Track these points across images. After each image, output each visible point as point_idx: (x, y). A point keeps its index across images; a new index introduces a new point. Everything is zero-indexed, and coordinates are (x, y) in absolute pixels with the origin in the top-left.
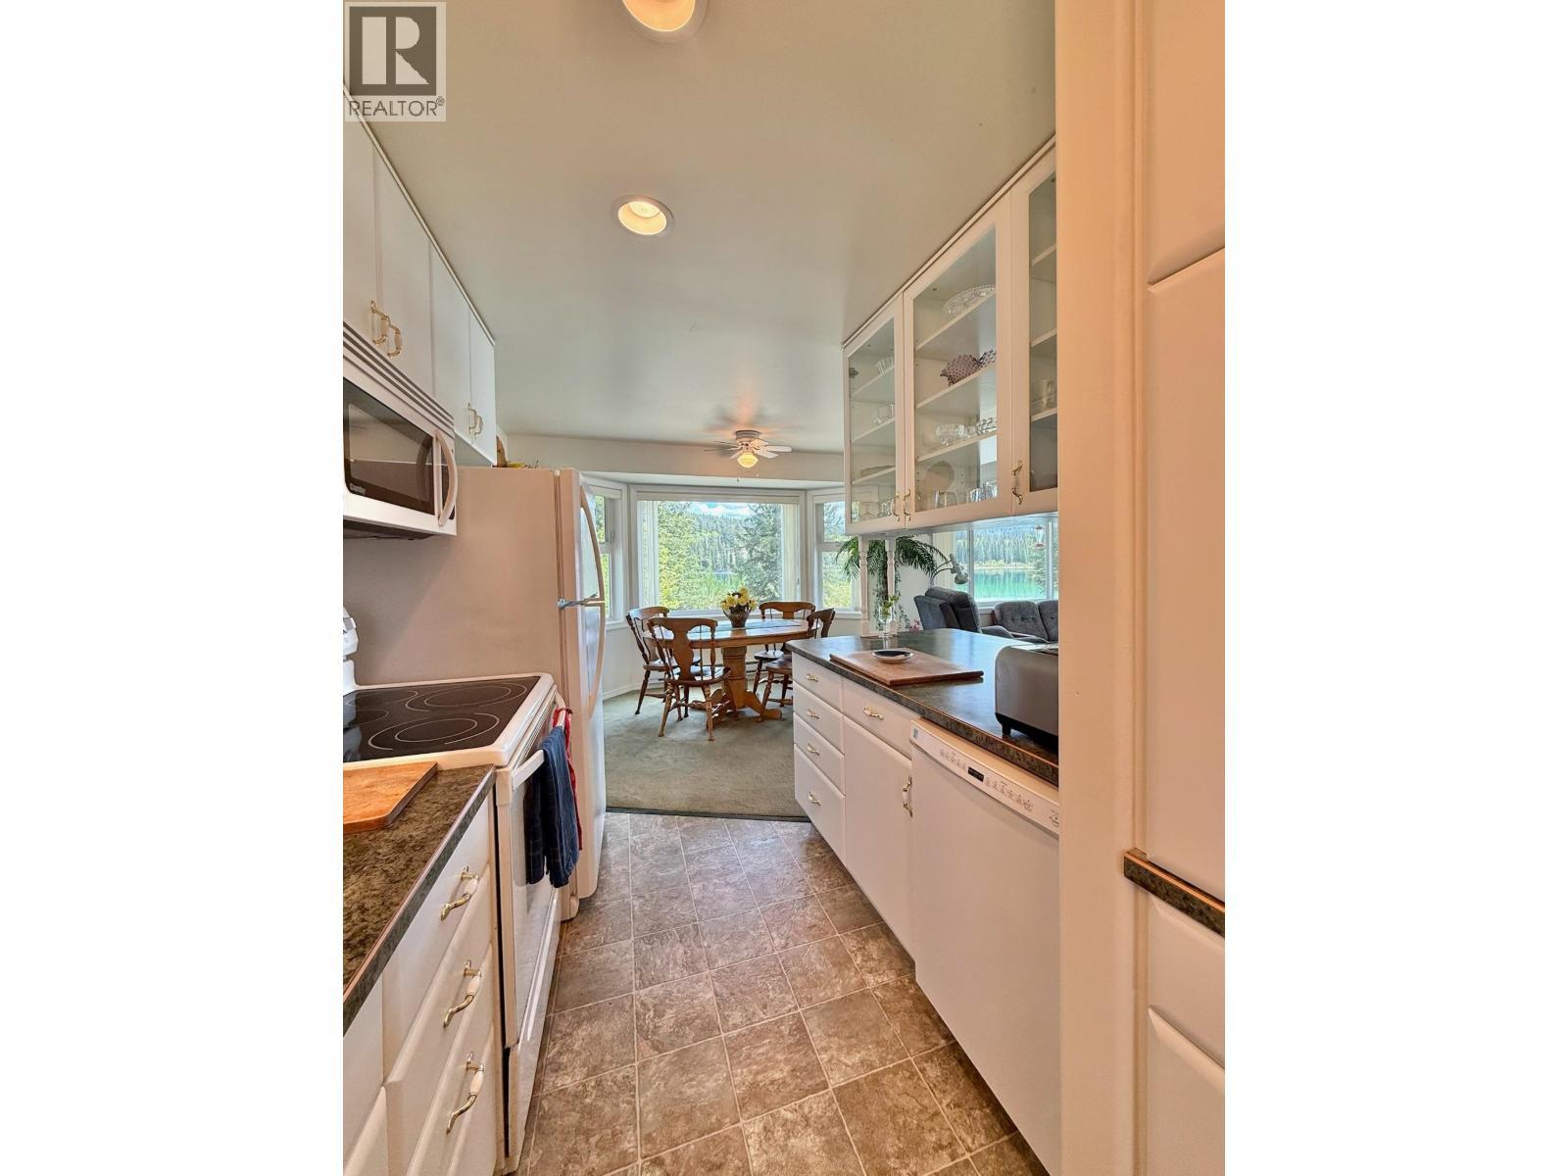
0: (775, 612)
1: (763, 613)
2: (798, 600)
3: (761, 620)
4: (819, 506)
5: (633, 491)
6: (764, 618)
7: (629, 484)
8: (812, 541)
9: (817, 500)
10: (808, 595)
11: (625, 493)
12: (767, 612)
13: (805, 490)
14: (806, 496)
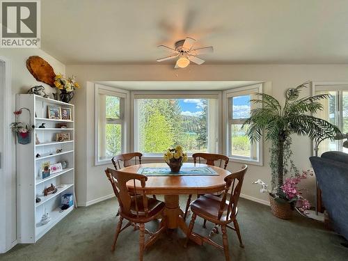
0: (201, 159)
1: (195, 160)
2: (217, 153)
3: (193, 164)
4: (230, 99)
5: (133, 96)
6: (195, 162)
7: (131, 91)
8: (226, 120)
9: (229, 96)
10: (222, 150)
11: (128, 96)
12: (197, 158)
13: (222, 91)
14: (222, 94)
